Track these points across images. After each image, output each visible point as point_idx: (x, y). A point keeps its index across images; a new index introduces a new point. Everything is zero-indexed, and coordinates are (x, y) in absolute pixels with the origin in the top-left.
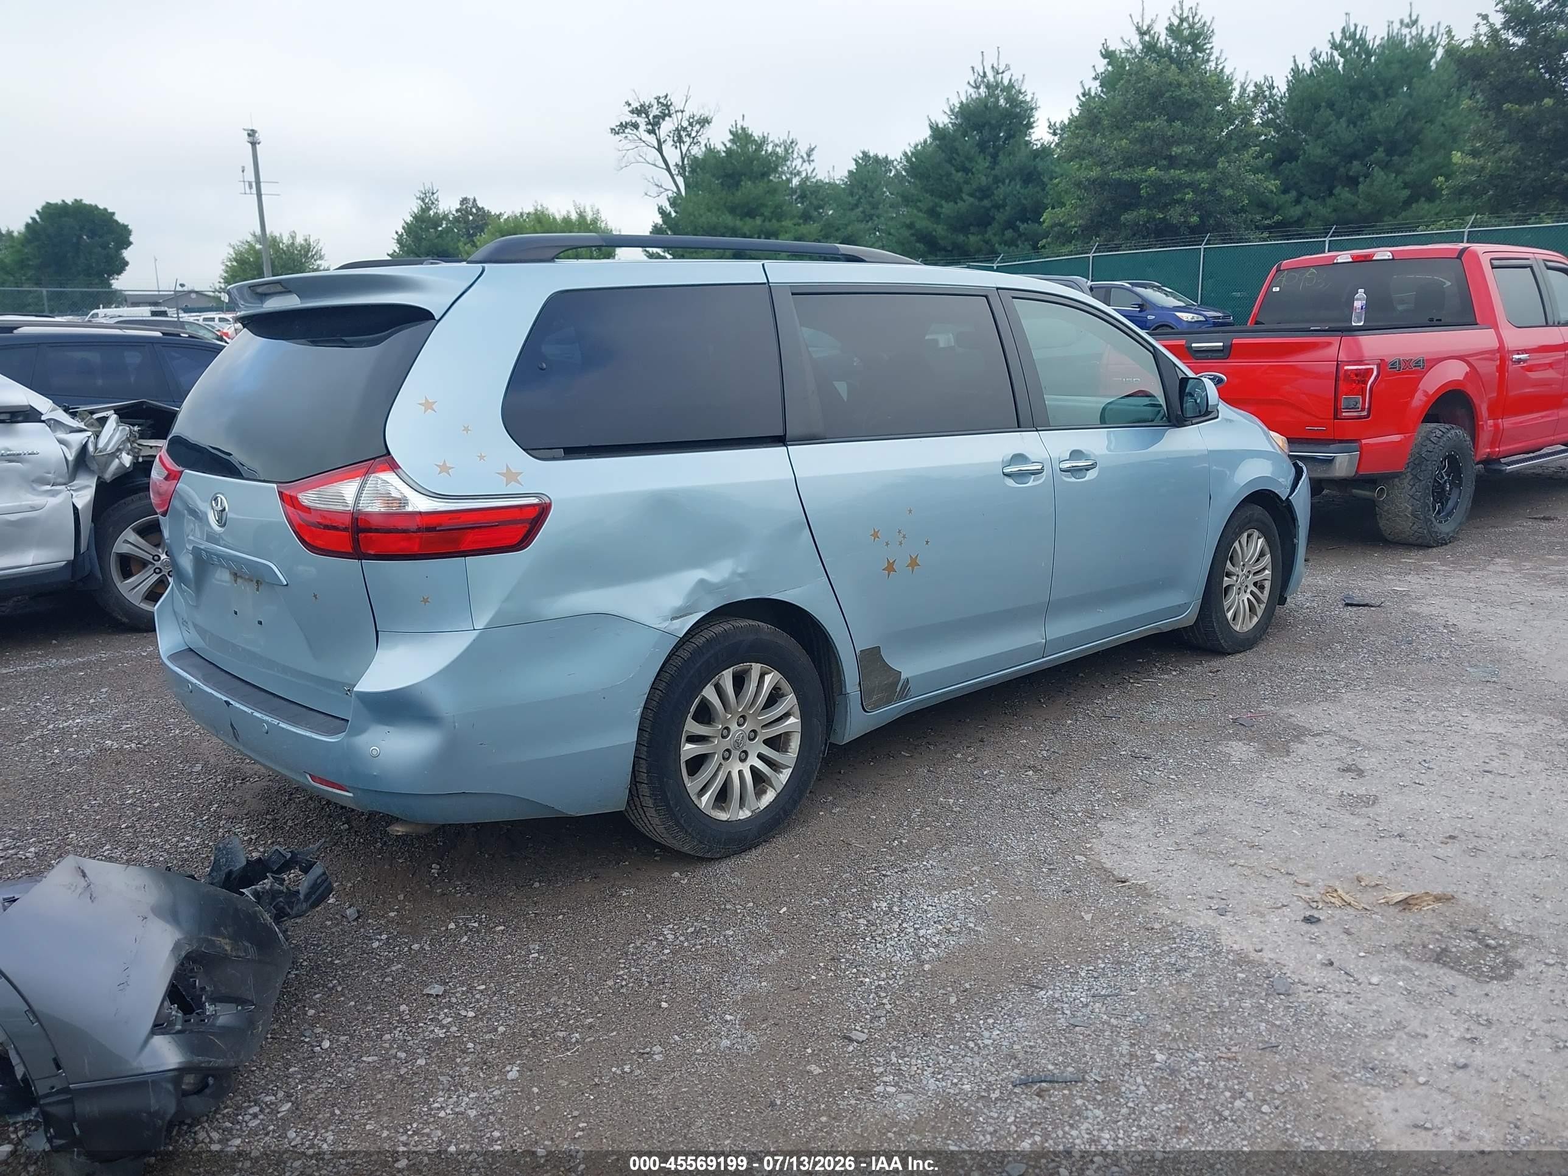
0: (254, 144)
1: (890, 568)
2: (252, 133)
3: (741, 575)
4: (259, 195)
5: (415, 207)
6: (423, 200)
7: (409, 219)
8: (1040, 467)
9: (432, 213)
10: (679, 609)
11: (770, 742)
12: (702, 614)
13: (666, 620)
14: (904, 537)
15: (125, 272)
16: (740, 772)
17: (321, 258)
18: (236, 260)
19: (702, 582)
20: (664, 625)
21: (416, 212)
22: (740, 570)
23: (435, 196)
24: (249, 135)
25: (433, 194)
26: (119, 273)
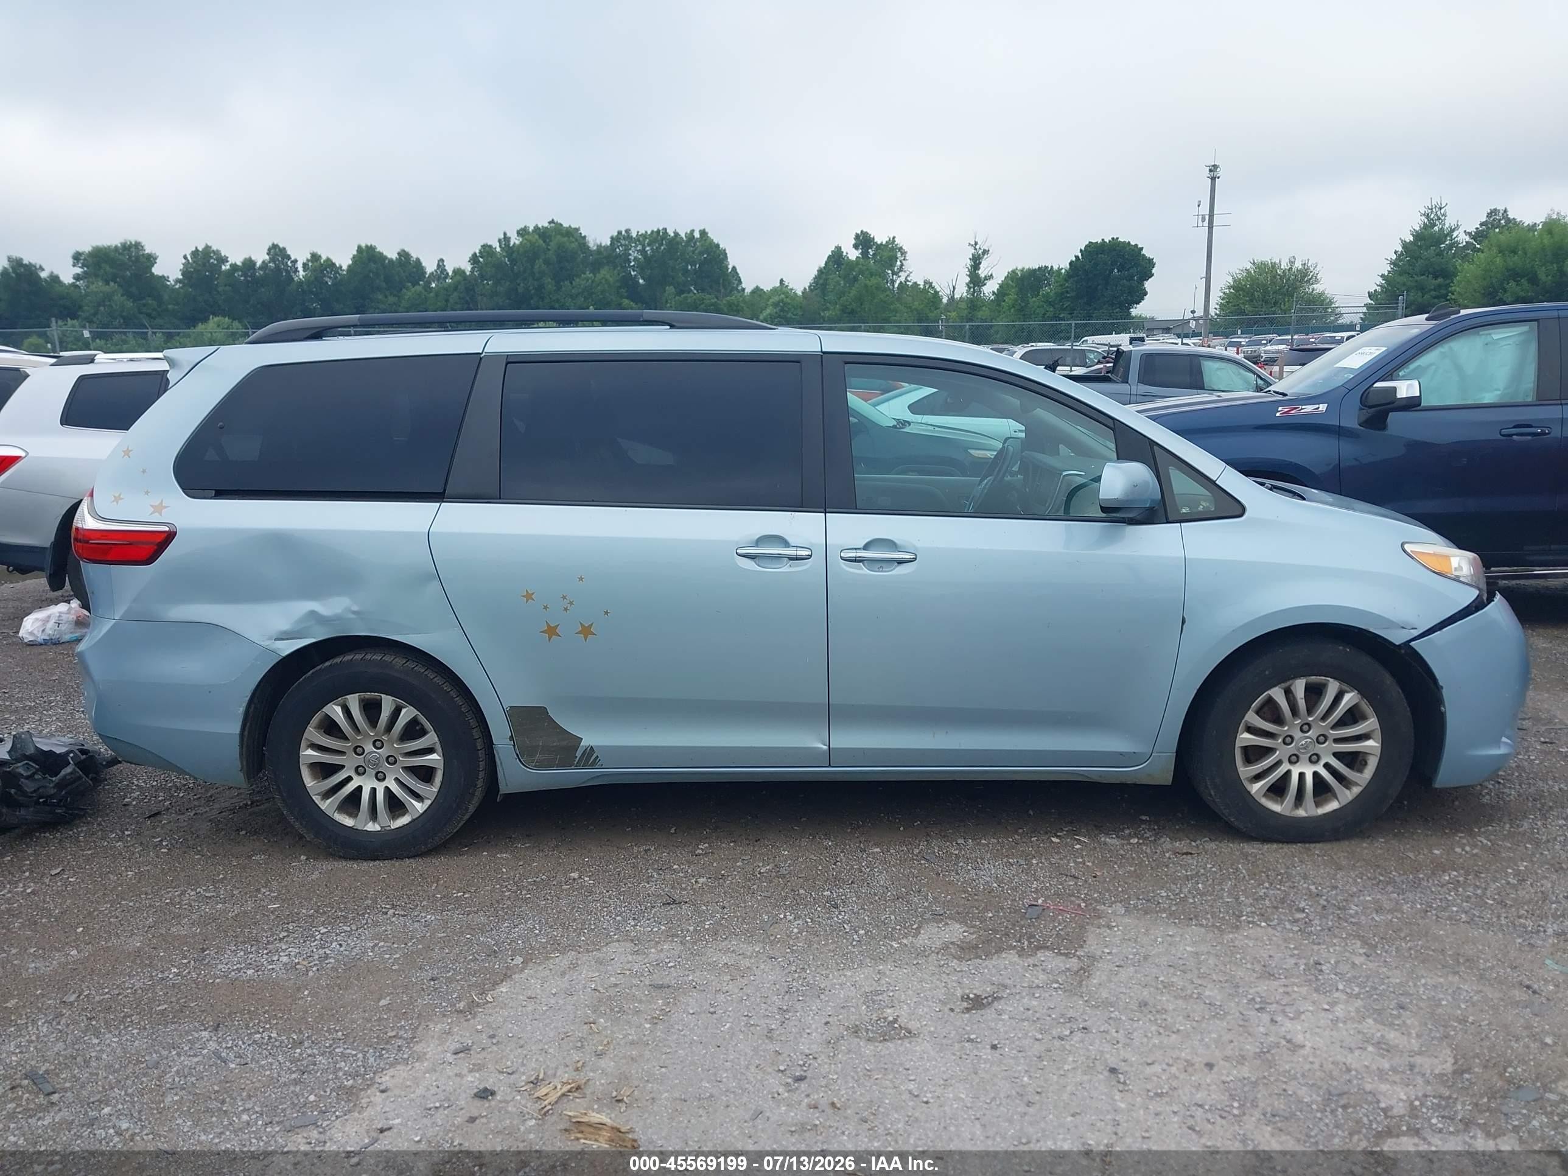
0: (1213, 179)
1: (551, 631)
2: (1213, 169)
3: (354, 612)
4: (1211, 227)
5: (1417, 222)
6: (1427, 216)
7: (1409, 238)
8: (809, 553)
9: (1436, 228)
10: (285, 632)
11: (412, 770)
12: (313, 640)
13: (270, 639)
14: (571, 603)
15: (1143, 302)
16: (374, 790)
17: (1317, 281)
18: (1233, 287)
19: (313, 613)
20: (266, 643)
21: (1418, 228)
22: (355, 608)
23: (1442, 211)
24: (1211, 171)
25: (1441, 208)
26: (1138, 303)
